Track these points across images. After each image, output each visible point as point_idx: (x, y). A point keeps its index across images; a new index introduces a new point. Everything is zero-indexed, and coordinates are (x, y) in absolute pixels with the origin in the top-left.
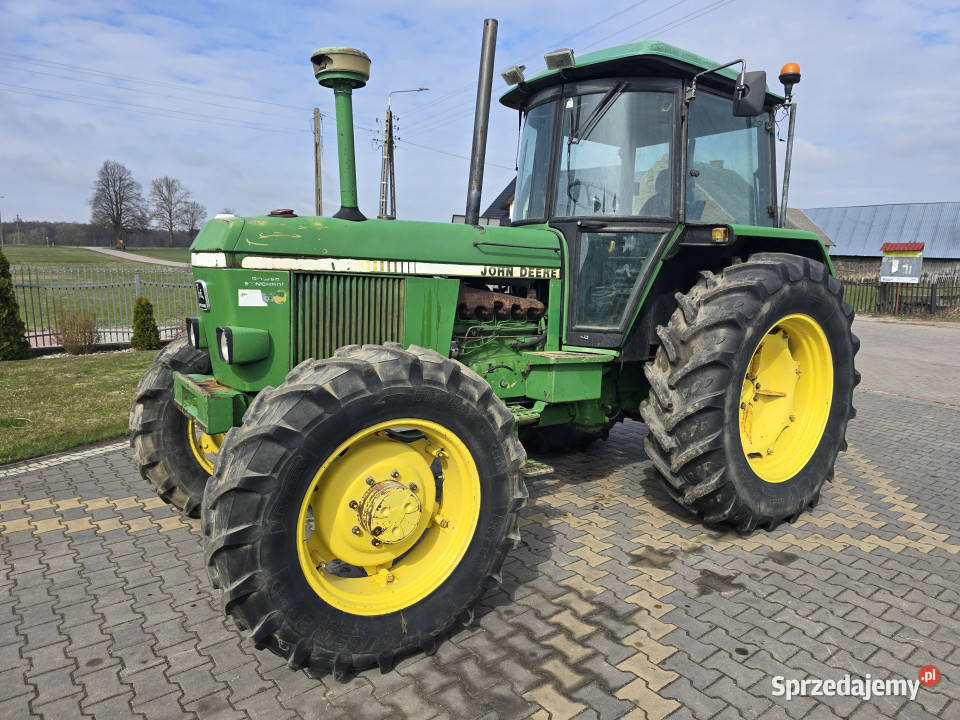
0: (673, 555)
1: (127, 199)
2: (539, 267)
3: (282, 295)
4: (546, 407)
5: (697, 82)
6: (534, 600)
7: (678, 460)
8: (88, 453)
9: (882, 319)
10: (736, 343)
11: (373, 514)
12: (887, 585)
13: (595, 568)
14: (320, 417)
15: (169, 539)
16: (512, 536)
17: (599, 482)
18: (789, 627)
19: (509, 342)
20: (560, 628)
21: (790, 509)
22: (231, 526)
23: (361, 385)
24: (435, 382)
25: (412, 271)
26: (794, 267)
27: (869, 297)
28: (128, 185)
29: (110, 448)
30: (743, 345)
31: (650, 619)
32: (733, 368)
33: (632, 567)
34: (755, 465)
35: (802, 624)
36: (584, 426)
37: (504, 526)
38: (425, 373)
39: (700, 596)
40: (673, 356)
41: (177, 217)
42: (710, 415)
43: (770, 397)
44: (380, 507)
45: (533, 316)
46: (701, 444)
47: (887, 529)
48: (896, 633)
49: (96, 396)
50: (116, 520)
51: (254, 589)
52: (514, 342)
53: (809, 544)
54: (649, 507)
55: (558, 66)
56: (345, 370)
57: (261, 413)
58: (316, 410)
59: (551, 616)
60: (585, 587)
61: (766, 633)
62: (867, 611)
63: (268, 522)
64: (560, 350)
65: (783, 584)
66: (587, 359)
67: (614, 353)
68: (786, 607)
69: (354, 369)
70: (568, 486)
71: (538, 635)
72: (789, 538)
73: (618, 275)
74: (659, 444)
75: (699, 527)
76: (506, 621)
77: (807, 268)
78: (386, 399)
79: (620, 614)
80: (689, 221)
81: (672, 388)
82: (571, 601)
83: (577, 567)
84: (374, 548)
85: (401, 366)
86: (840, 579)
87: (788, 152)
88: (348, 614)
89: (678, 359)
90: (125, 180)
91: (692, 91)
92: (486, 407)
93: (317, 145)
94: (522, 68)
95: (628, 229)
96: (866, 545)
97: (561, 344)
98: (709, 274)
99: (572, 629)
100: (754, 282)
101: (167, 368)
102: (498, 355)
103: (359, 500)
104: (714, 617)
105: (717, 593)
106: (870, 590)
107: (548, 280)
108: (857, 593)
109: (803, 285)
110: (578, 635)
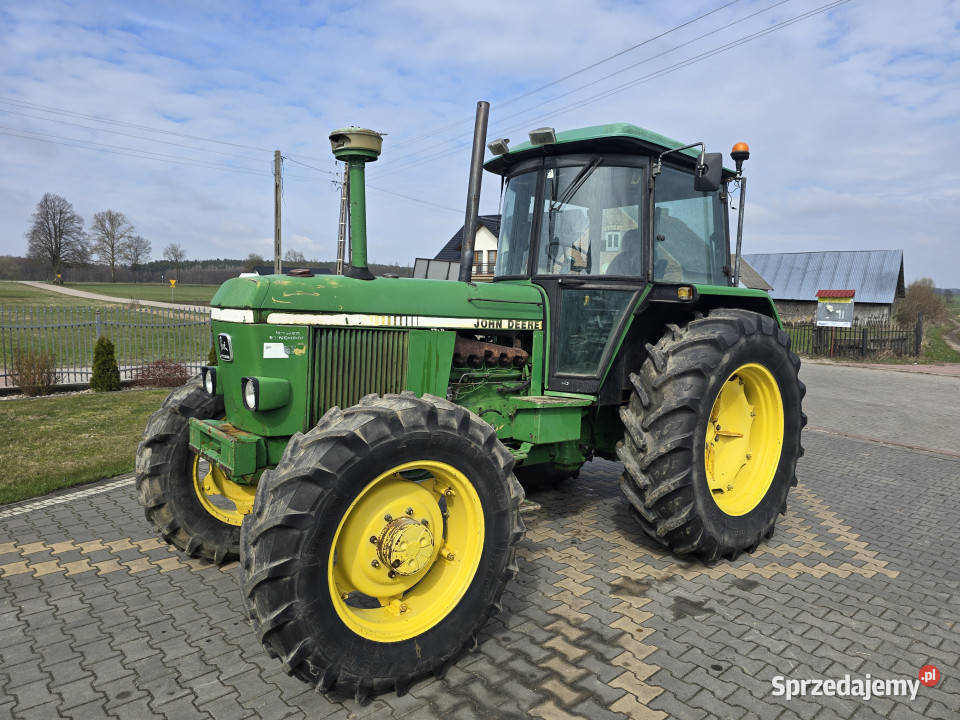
0: (648, 584)
1: (68, 233)
2: (524, 320)
3: (301, 347)
4: (532, 448)
5: (662, 159)
6: (528, 628)
7: (652, 496)
8: (71, 497)
9: (819, 361)
10: (702, 391)
11: (393, 548)
12: (837, 607)
13: (580, 597)
14: (352, 460)
15: (172, 579)
16: (511, 567)
17: (574, 518)
18: (755, 645)
19: (496, 387)
20: (554, 652)
21: (749, 541)
22: (273, 559)
23: (387, 430)
24: (448, 427)
25: (415, 325)
26: (749, 323)
27: (806, 338)
28: (68, 218)
29: (92, 491)
30: (708, 392)
31: (633, 641)
32: (698, 412)
33: (613, 596)
34: (718, 500)
35: (768, 642)
36: (564, 465)
37: (505, 559)
38: (440, 419)
39: (675, 620)
40: (646, 401)
41: (120, 251)
42: (680, 455)
43: (729, 437)
44: (399, 541)
45: (518, 363)
46: (673, 481)
47: (834, 557)
48: (848, 648)
49: (65, 438)
50: (114, 562)
51: (292, 618)
52: (501, 387)
53: (767, 572)
54: (622, 541)
55: (541, 142)
56: (372, 418)
57: (297, 457)
58: (348, 453)
59: (545, 642)
60: (573, 615)
61: (736, 651)
62: (822, 630)
63: (305, 555)
64: (543, 394)
65: (748, 608)
66: (569, 403)
67: (592, 398)
68: (751, 628)
69: (381, 417)
70: (545, 522)
71: (535, 659)
72: (750, 566)
73: (590, 325)
74: (633, 481)
75: (669, 558)
76: (504, 647)
77: (759, 323)
78: (408, 443)
79: (606, 638)
80: (657, 280)
81: (646, 430)
82: (561, 628)
83: (562, 596)
84: (390, 580)
85: (419, 414)
86: (797, 602)
87: (740, 220)
88: (370, 642)
89: (650, 404)
90: (66, 213)
91: (658, 167)
92: (491, 449)
93: (277, 186)
94: (507, 141)
95: (603, 286)
96: (818, 572)
97: (543, 390)
98: (675, 327)
99: (565, 652)
100: (716, 336)
101: (176, 413)
102: (487, 399)
103: (378, 535)
104: (690, 639)
105: (691, 617)
106: (823, 612)
107: (532, 331)
108: (812, 615)
109: (757, 338)
110: (571, 658)
